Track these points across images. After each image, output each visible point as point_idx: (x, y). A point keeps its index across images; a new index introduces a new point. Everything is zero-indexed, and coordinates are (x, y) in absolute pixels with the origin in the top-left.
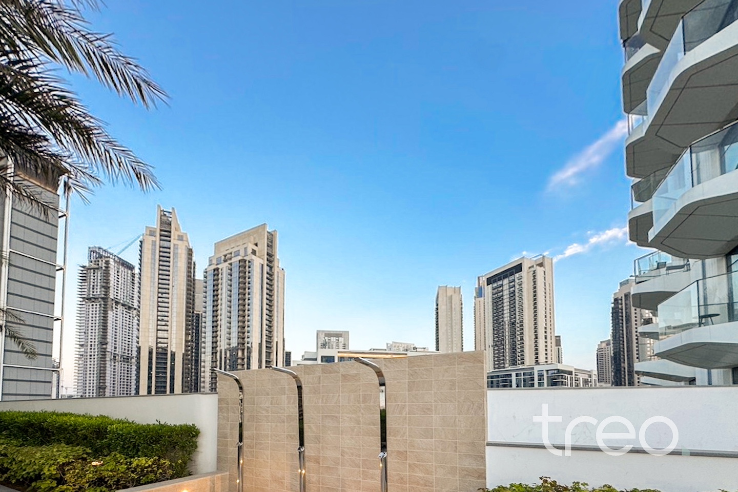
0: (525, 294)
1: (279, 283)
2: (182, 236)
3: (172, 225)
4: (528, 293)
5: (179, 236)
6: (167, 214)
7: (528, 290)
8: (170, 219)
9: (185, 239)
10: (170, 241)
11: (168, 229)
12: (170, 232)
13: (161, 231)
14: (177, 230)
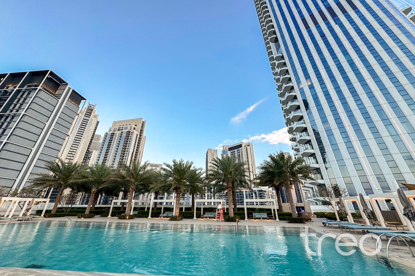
0: (244, 156)
1: (143, 143)
3: (93, 111)
4: (245, 156)
6: (92, 106)
7: (245, 154)
8: (92, 108)
9: (97, 117)
10: (89, 117)
11: (91, 112)
12: (91, 113)
13: (86, 112)
14: (94, 113)
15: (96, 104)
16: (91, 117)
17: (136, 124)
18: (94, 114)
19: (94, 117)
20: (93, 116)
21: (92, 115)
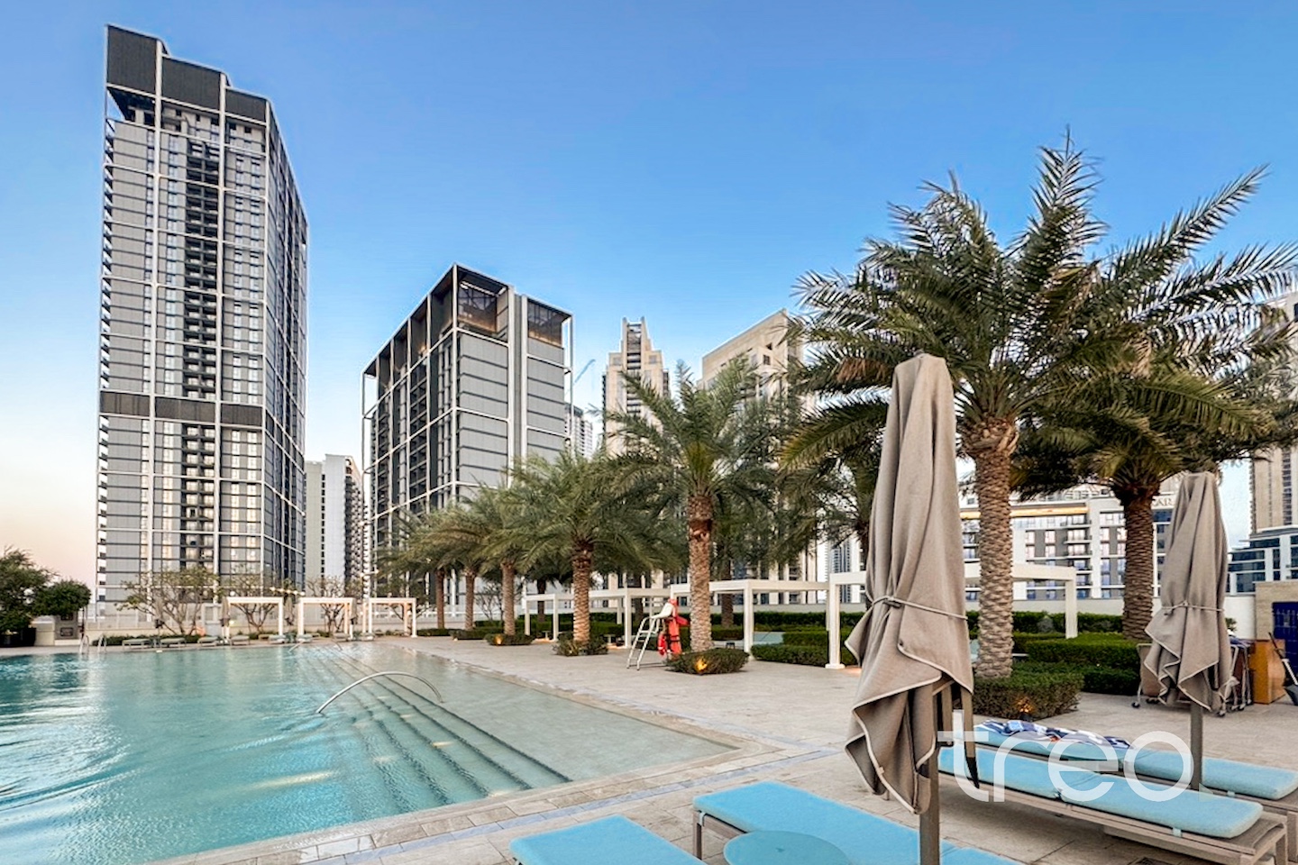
2: (655, 357)
3: (642, 343)
5: (650, 357)
6: (635, 329)
8: (638, 335)
9: (658, 360)
10: (639, 368)
11: (637, 351)
12: (639, 354)
13: (628, 355)
14: (648, 348)
15: (643, 319)
16: (642, 364)
17: (768, 343)
18: (649, 353)
19: (650, 363)
20: (648, 360)
21: (644, 357)
